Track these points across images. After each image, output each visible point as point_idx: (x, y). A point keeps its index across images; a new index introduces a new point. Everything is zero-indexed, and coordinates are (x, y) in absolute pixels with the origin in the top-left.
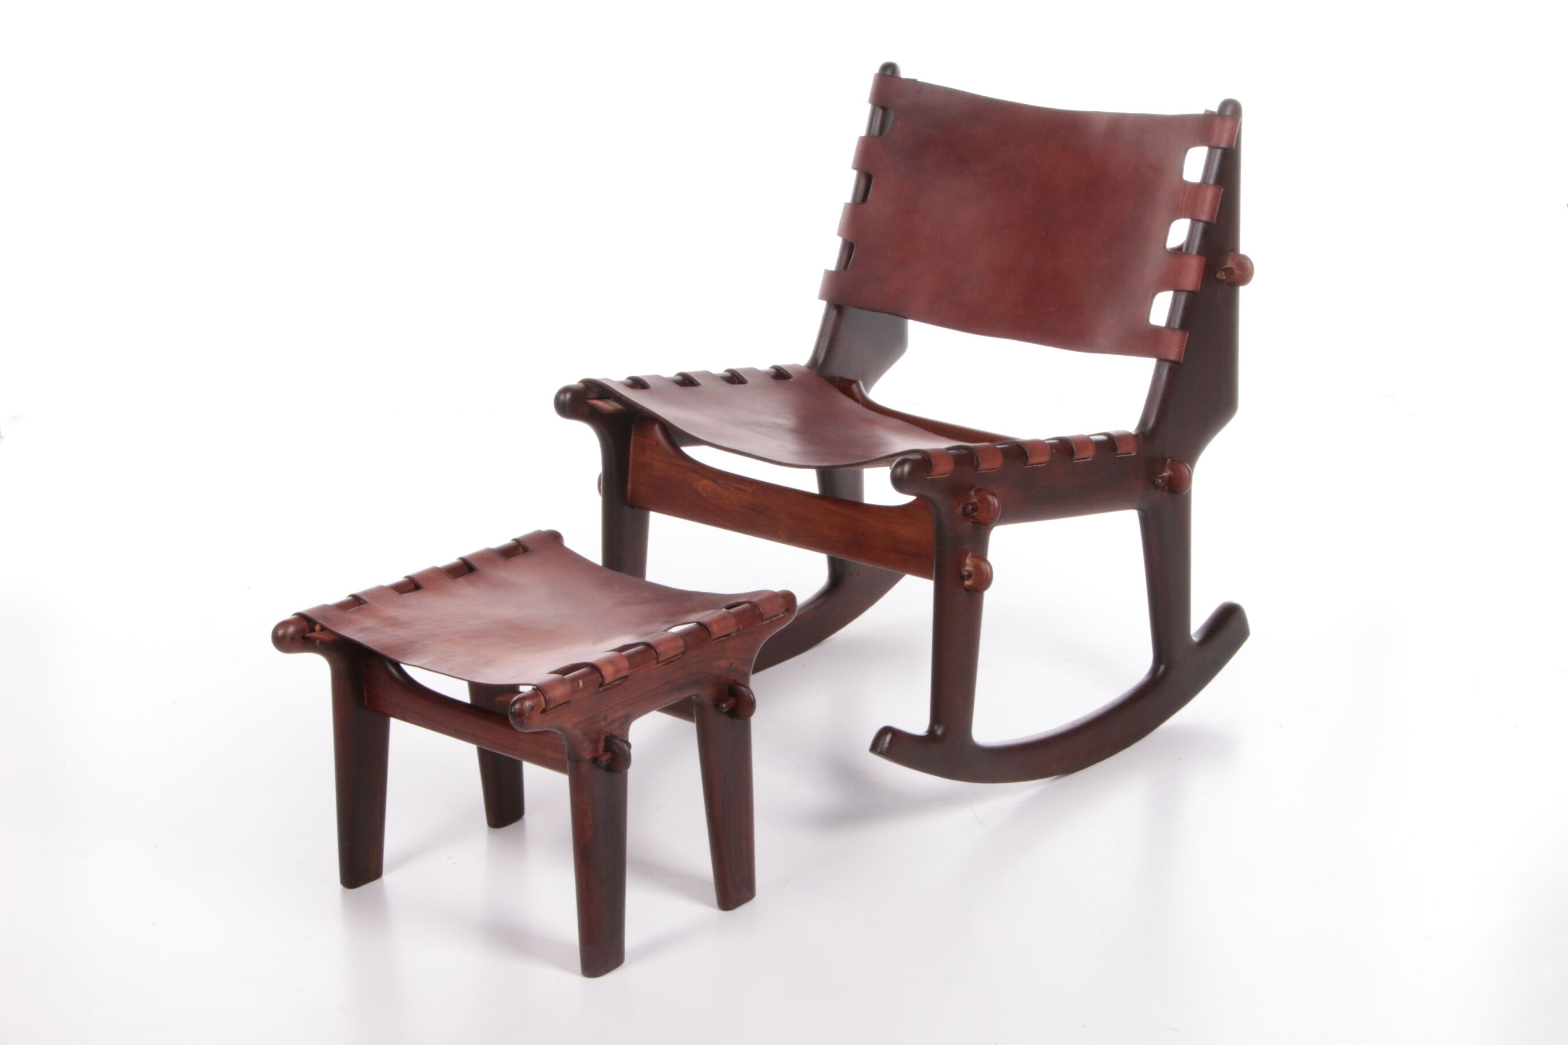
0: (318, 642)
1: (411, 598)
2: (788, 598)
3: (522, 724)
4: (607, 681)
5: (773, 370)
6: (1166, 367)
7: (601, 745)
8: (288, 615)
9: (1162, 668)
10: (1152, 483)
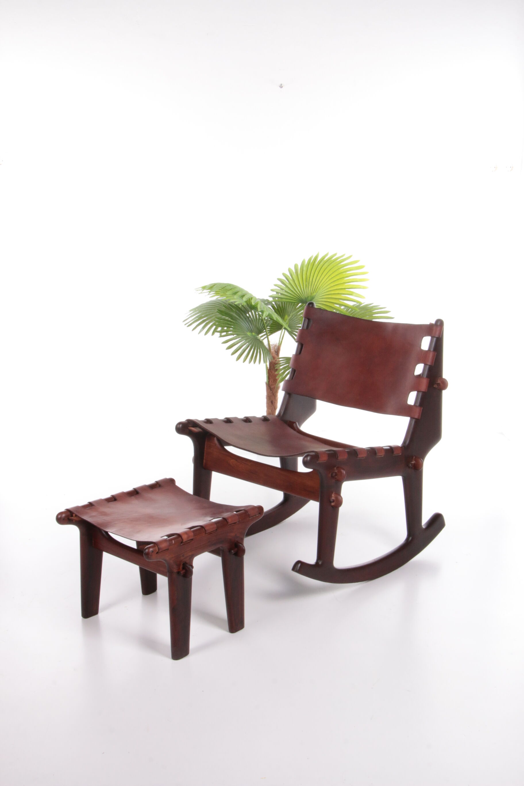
0: (74, 521)
1: (112, 504)
2: (260, 508)
3: (148, 558)
4: (184, 541)
5: (263, 418)
6: (414, 421)
7: (181, 566)
8: (63, 510)
9: (410, 538)
10: (407, 466)
